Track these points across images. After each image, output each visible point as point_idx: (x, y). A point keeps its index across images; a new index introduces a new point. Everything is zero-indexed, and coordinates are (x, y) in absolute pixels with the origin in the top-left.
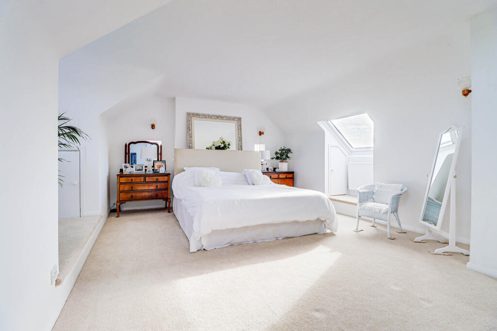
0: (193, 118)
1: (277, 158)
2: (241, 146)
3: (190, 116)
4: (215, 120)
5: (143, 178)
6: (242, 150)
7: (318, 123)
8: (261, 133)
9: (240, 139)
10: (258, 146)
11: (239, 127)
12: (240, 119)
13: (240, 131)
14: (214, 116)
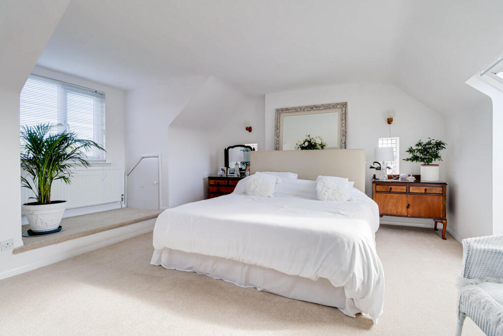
0: (282, 115)
1: (416, 158)
2: (345, 143)
3: (280, 112)
4: (308, 112)
5: (226, 181)
6: (345, 148)
7: (467, 82)
8: (390, 121)
9: (344, 134)
10: (385, 142)
11: (344, 116)
12: (345, 105)
13: (344, 122)
14: (306, 107)
